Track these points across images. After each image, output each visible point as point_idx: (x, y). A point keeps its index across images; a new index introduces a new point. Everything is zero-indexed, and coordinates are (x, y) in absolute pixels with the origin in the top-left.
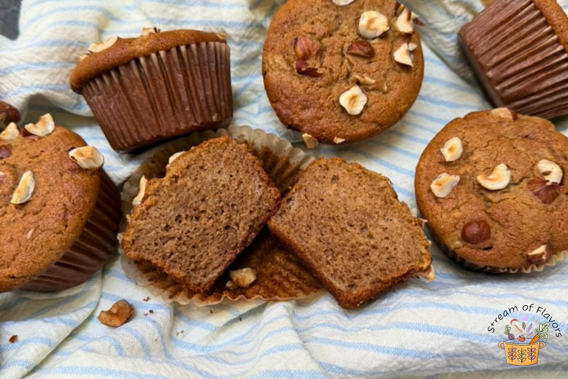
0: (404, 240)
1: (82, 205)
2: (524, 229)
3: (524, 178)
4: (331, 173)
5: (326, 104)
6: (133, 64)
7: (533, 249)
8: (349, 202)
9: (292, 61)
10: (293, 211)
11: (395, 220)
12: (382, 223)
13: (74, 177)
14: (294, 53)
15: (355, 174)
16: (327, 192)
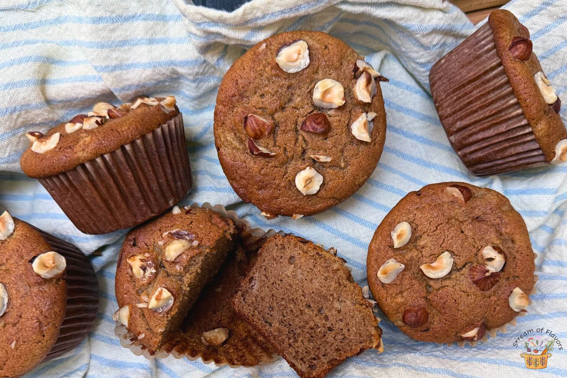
0: (356, 322)
1: (53, 316)
2: (459, 314)
3: (466, 264)
4: (288, 253)
5: (283, 184)
6: (80, 170)
7: (466, 332)
8: (306, 283)
9: (244, 139)
10: (255, 291)
11: (348, 302)
12: (337, 305)
13: (41, 289)
14: (245, 133)
15: (311, 256)
16: (286, 273)
